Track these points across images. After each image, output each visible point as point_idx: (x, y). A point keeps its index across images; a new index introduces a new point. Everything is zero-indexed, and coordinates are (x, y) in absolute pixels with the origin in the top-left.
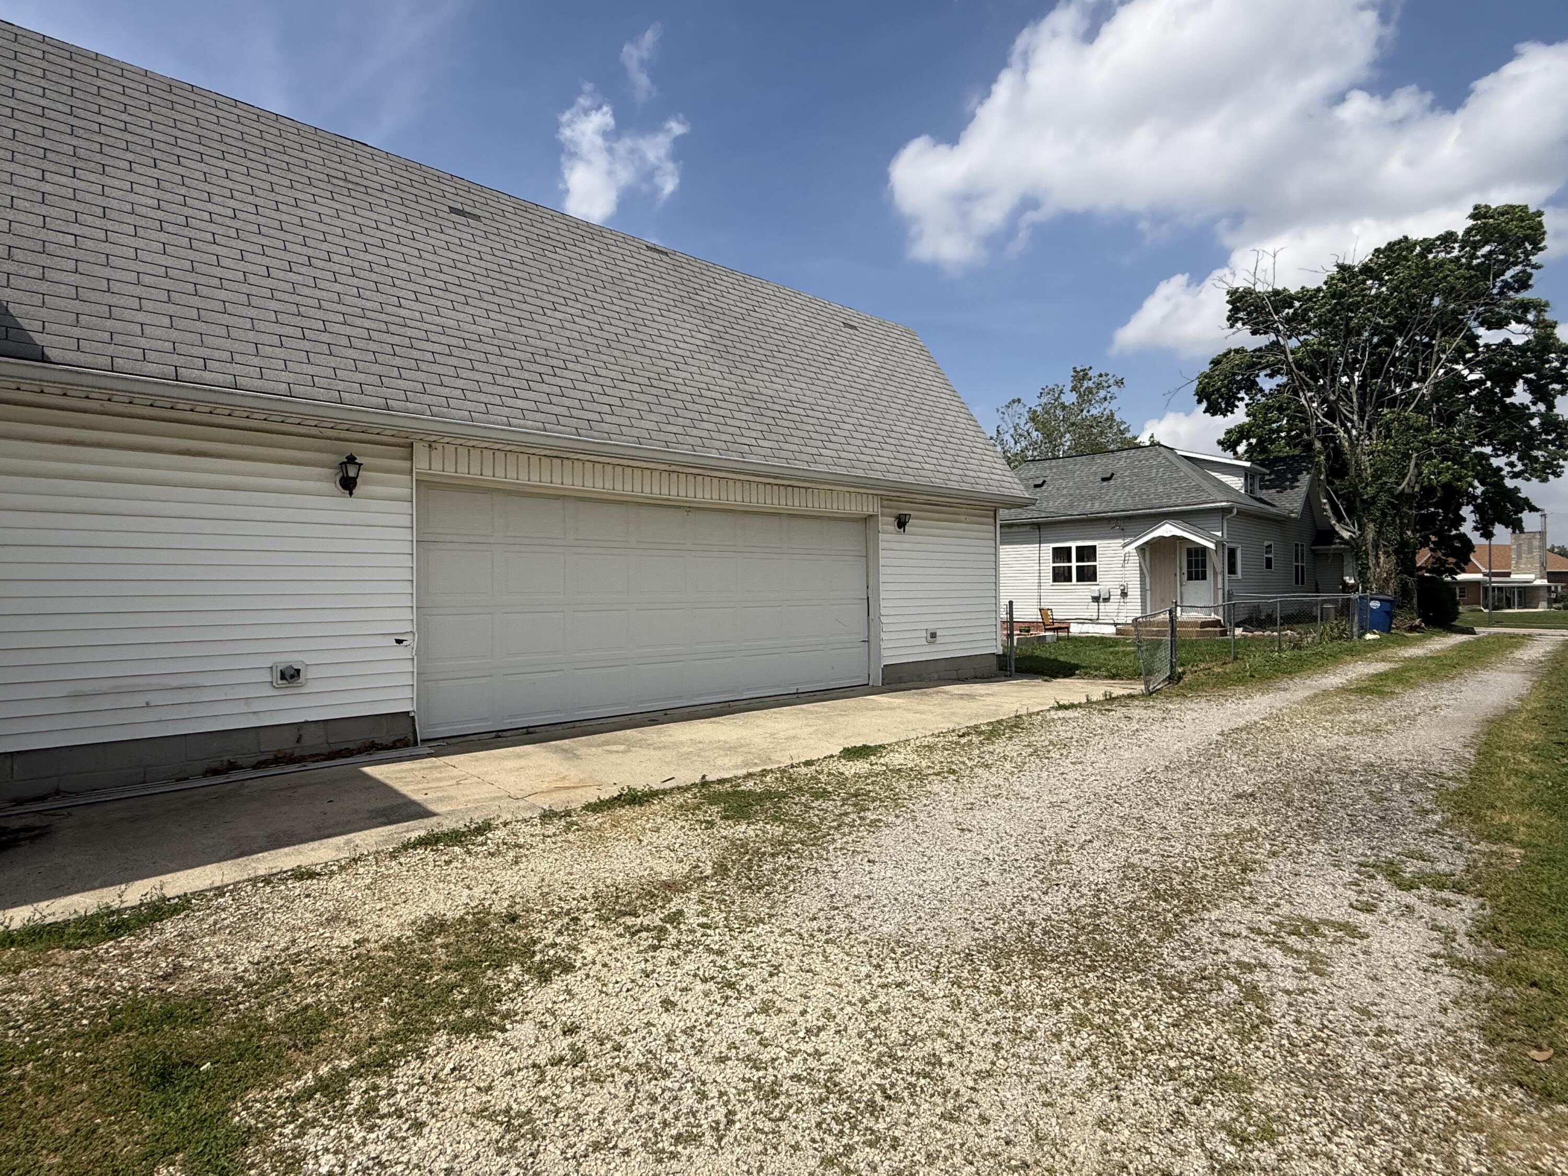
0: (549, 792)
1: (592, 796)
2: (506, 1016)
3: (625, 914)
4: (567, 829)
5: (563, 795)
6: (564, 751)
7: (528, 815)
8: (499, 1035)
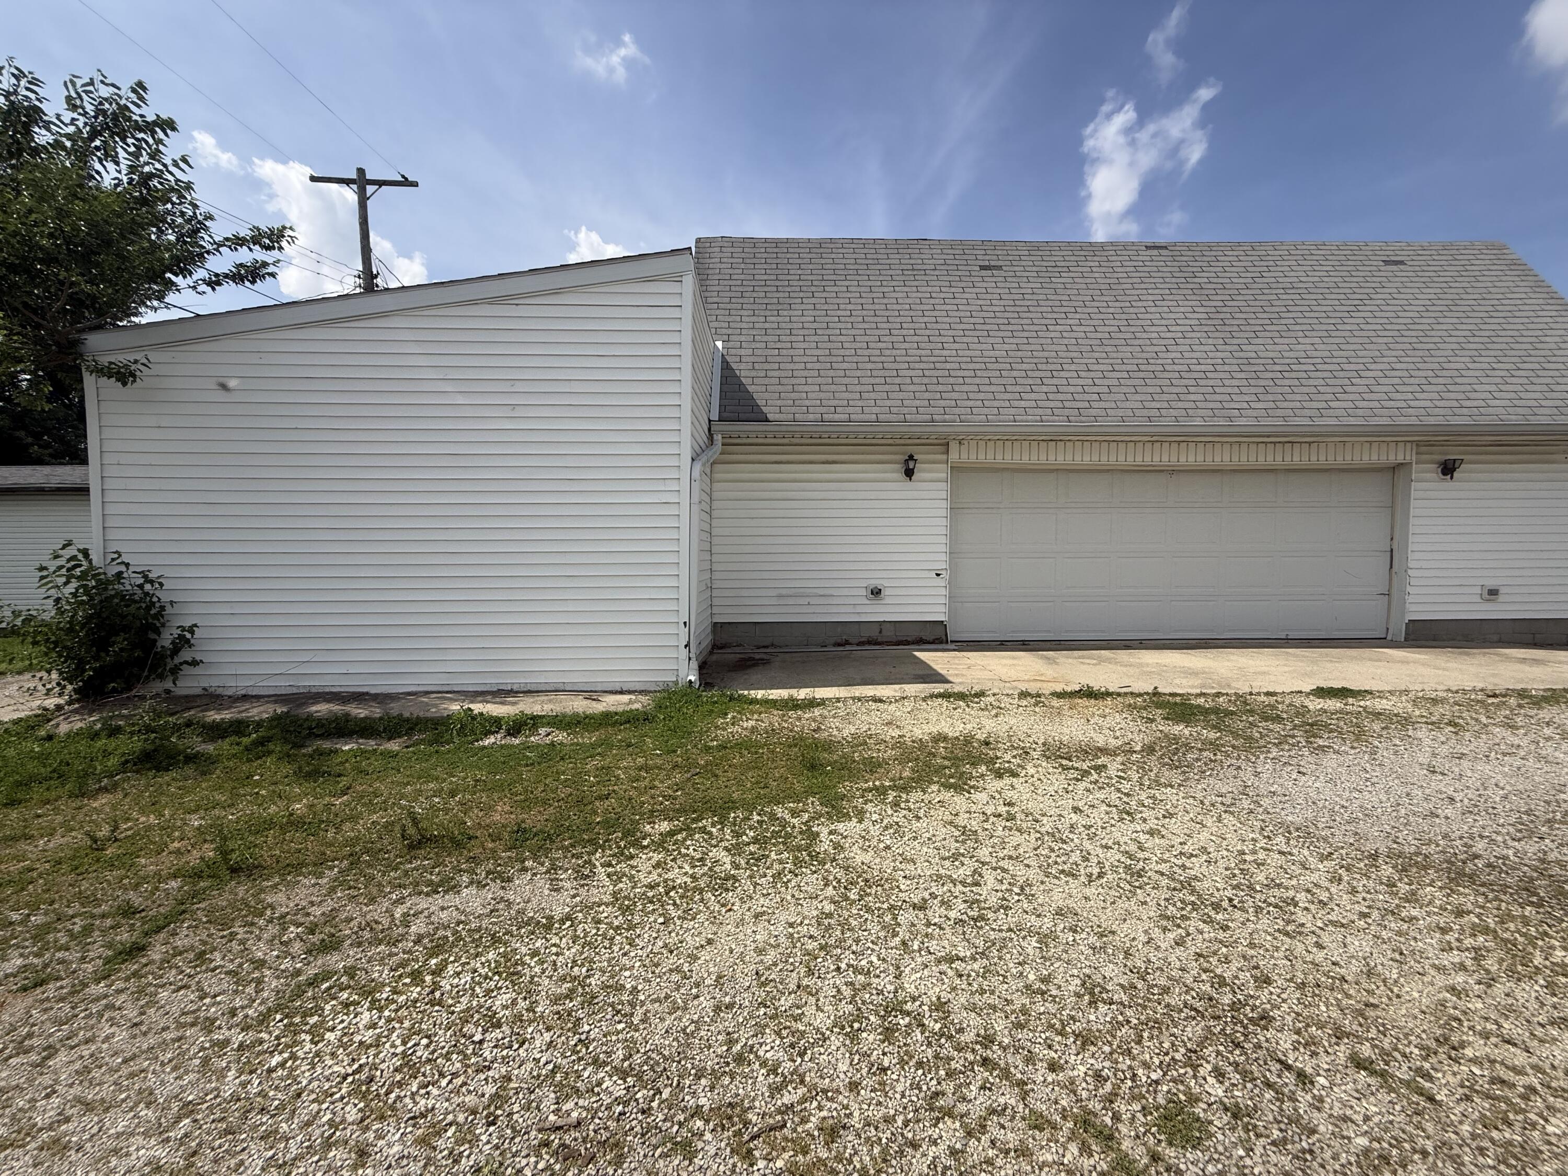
0: (1029, 681)
1: (1059, 688)
2: (972, 787)
3: (1062, 758)
4: (1036, 705)
5: (1039, 685)
6: (1048, 659)
7: (1010, 692)
8: (967, 795)
